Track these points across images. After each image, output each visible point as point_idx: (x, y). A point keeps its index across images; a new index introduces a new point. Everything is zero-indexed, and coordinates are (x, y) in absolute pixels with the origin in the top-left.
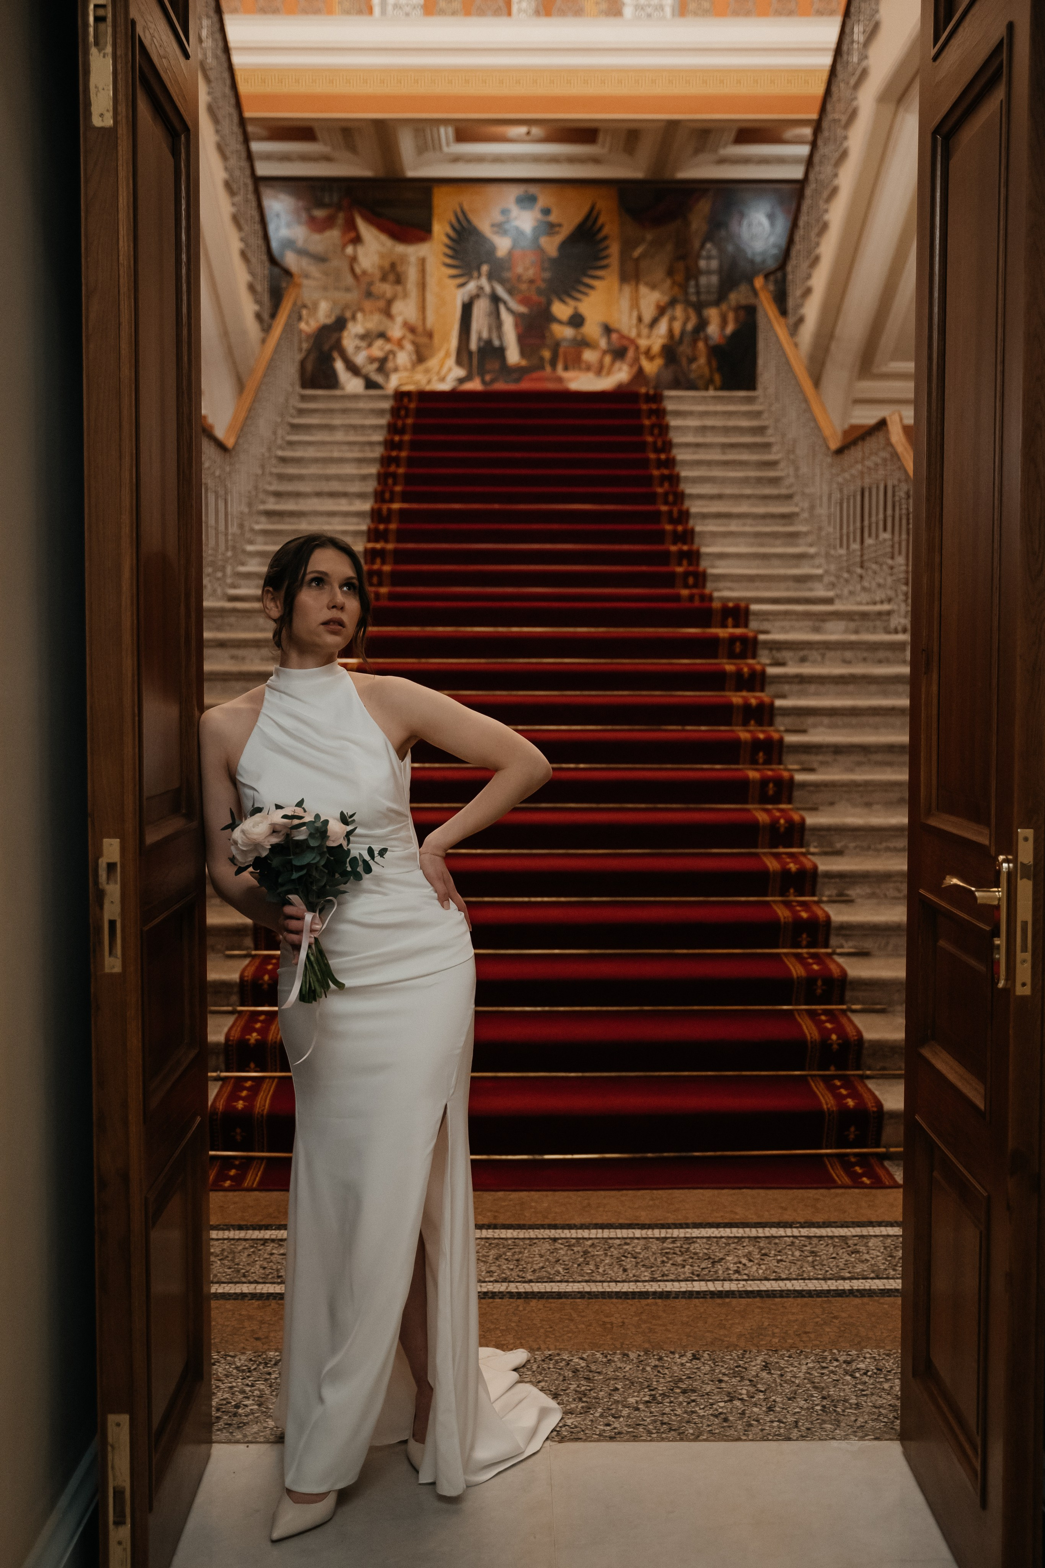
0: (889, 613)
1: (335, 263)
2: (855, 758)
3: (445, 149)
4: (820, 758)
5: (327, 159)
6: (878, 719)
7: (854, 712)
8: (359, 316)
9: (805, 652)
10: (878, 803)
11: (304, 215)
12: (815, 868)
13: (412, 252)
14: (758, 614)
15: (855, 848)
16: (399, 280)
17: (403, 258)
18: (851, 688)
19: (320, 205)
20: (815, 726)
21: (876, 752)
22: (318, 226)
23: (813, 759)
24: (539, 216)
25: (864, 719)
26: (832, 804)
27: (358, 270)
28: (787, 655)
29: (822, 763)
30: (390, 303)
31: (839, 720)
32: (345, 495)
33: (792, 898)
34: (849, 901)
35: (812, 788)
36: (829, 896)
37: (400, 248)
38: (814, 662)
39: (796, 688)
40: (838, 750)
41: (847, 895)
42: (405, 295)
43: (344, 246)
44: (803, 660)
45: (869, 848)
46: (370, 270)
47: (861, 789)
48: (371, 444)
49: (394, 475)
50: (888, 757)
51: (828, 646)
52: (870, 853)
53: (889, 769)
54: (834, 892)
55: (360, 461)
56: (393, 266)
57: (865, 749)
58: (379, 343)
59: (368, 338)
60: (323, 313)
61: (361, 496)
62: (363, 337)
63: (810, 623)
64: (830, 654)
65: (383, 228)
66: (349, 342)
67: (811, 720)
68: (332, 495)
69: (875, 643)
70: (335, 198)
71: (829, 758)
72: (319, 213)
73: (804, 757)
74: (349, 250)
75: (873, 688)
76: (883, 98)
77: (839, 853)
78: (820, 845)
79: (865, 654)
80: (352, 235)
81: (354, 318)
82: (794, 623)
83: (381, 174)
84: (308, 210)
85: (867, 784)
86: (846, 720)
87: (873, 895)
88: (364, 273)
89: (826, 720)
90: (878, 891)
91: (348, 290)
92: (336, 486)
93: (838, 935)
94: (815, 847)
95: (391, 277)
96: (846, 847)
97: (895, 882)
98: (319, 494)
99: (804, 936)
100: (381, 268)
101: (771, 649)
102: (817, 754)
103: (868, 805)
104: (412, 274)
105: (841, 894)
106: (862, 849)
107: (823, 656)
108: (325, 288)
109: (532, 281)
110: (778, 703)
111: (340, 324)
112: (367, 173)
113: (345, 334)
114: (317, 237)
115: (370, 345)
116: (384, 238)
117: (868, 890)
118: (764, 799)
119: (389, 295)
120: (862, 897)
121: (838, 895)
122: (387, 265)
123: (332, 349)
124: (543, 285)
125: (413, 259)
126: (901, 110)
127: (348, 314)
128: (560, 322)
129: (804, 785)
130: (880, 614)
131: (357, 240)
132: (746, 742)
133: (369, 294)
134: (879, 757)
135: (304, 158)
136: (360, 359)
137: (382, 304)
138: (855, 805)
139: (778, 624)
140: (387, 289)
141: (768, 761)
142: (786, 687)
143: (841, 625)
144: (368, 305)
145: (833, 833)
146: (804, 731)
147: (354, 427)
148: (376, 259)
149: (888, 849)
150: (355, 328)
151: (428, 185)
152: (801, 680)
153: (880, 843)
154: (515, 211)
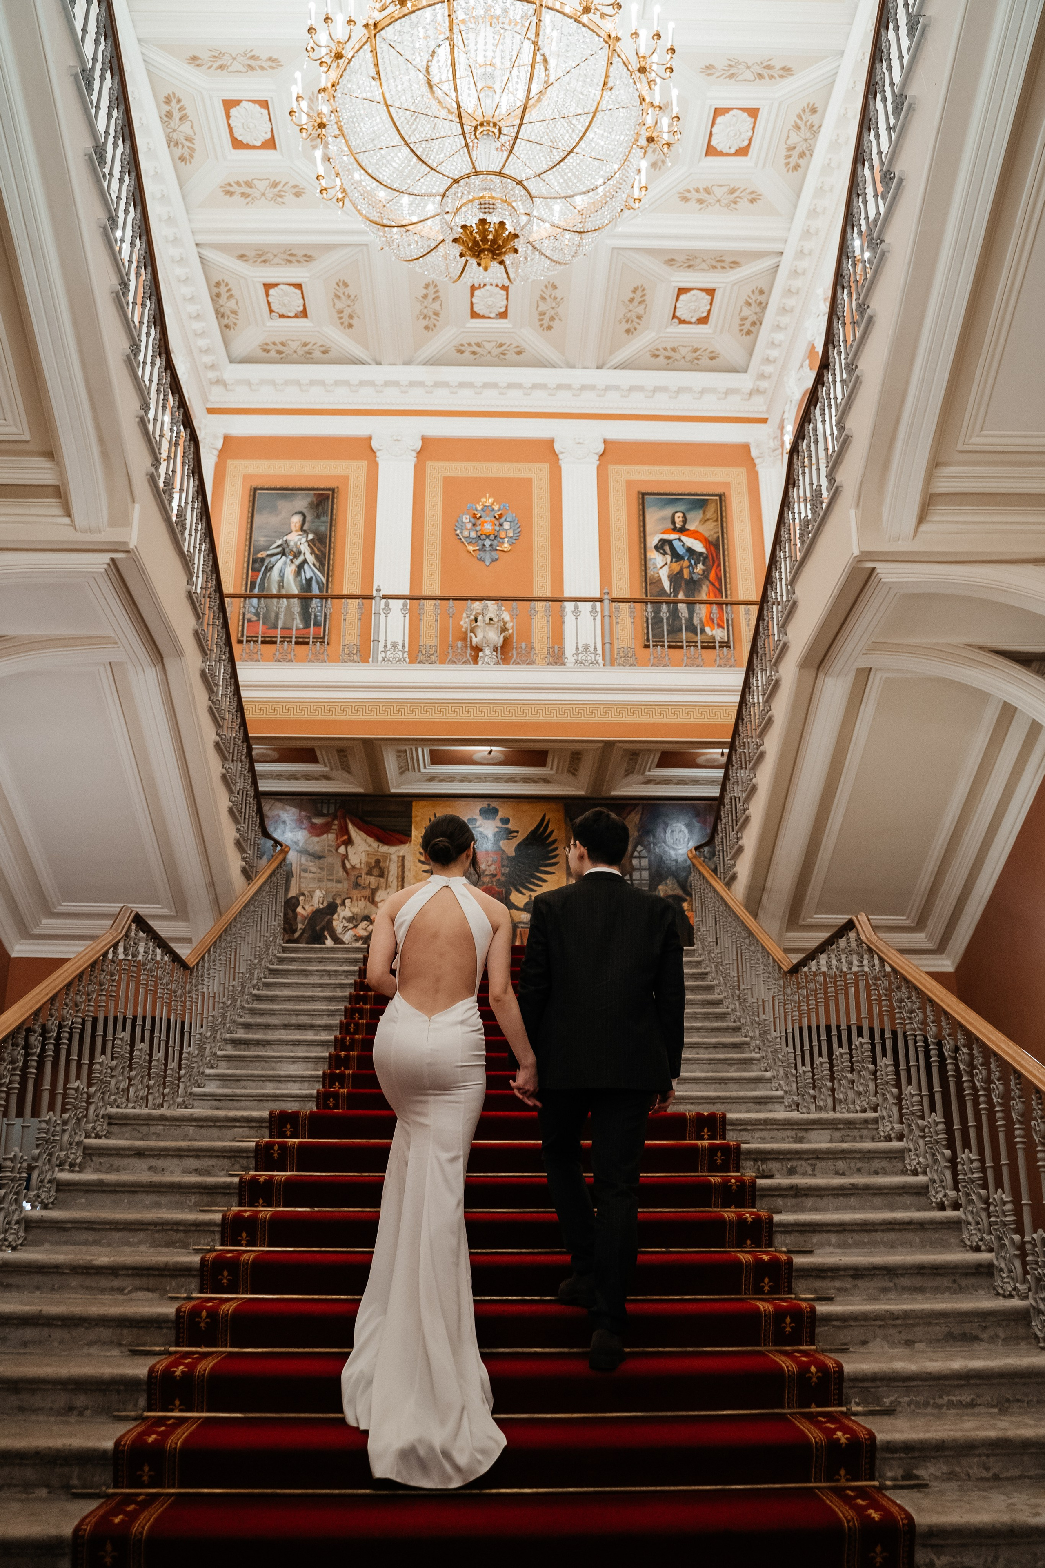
0: (876, 1121)
1: (329, 860)
2: (877, 1283)
3: (423, 770)
4: (837, 1284)
5: (327, 778)
6: (892, 1236)
7: (866, 1227)
8: (348, 901)
9: (794, 1163)
10: (921, 1341)
11: (306, 823)
12: (872, 1437)
13: (395, 852)
14: (734, 1123)
15: (909, 1404)
16: (381, 875)
17: (386, 856)
18: (852, 1201)
19: (320, 814)
20: (822, 1245)
21: (902, 1275)
22: (317, 831)
23: (829, 1286)
24: (500, 824)
25: (878, 1236)
26: (864, 1343)
27: (348, 866)
28: (774, 1166)
29: (839, 1290)
30: (374, 892)
31: (849, 1238)
32: (312, 1027)
33: (843, 1483)
34: (922, 1487)
35: (836, 1323)
36: (894, 1479)
37: (384, 849)
38: (804, 1174)
39: (790, 1202)
40: (858, 1273)
41: (917, 1477)
42: (387, 886)
43: (338, 847)
44: (792, 1172)
45: (927, 1404)
46: (358, 866)
47: (899, 1322)
48: (342, 986)
49: (361, 1012)
50: (919, 1282)
51: (817, 1155)
52: (929, 1410)
53: (920, 1297)
54: (900, 1472)
55: (330, 999)
56: (378, 862)
57: (890, 1271)
58: (364, 924)
59: (354, 920)
60: (317, 900)
61: (327, 1028)
62: (350, 920)
63: (793, 1133)
64: (820, 1165)
65: (369, 833)
66: (338, 924)
67: (816, 1238)
68: (300, 1027)
69: (869, 1151)
70: (332, 810)
71: (848, 1284)
72: (317, 821)
73: (818, 1284)
74: (342, 850)
75: (877, 1200)
76: (804, 664)
77: (889, 1412)
78: (864, 1402)
79: (859, 1165)
80: (345, 837)
81: (343, 904)
82: (775, 1133)
83: (370, 791)
84: (309, 818)
85: (906, 1315)
86: (857, 1237)
87: (951, 1476)
88: (354, 867)
89: (834, 1238)
90: (958, 1469)
91: (339, 881)
92: (304, 1020)
93: (924, 1546)
94: (858, 1404)
95: (376, 872)
96: (897, 1403)
97: (980, 1455)
98: (286, 1026)
99: (879, 1549)
100: (368, 864)
101: (755, 1160)
102: (833, 1278)
103: (909, 1343)
104: (393, 869)
105: (908, 1476)
106: (918, 1405)
107: (813, 1167)
108: (320, 880)
109: (494, 876)
110: (777, 1218)
111: (332, 909)
112: (360, 790)
113: (335, 916)
114: (316, 839)
115: (356, 926)
116: (370, 840)
117: (945, 1469)
118: (781, 1339)
119: (373, 886)
120: (937, 1478)
121: (904, 1478)
122: (373, 861)
123: (323, 929)
124: (503, 879)
125: (394, 857)
126: (821, 675)
127: (338, 901)
128: (518, 909)
129: (828, 1319)
130: (866, 1121)
131: (349, 842)
132: (748, 1265)
133: (357, 885)
134: (906, 1281)
135: (307, 777)
136: (347, 937)
137: (367, 893)
138: (892, 1345)
139: (757, 1134)
140: (372, 881)
141: (775, 1290)
142: (780, 1202)
143: (826, 1134)
144: (355, 893)
145: (878, 1383)
146: (810, 1252)
147: (329, 973)
148: (364, 857)
149: (951, 1405)
150: (344, 912)
151: (408, 800)
152: (796, 1192)
153: (941, 1397)
154: (480, 821)
